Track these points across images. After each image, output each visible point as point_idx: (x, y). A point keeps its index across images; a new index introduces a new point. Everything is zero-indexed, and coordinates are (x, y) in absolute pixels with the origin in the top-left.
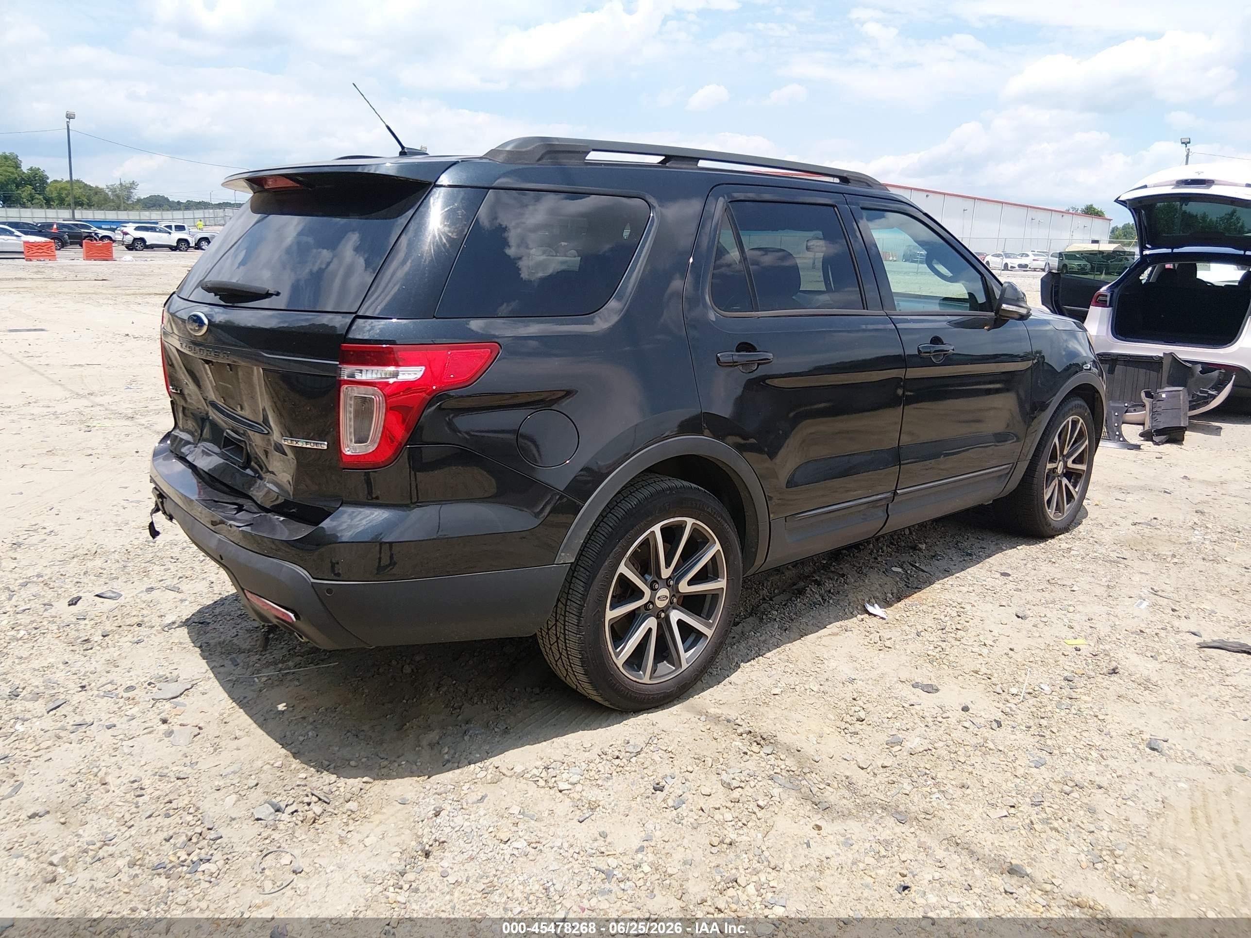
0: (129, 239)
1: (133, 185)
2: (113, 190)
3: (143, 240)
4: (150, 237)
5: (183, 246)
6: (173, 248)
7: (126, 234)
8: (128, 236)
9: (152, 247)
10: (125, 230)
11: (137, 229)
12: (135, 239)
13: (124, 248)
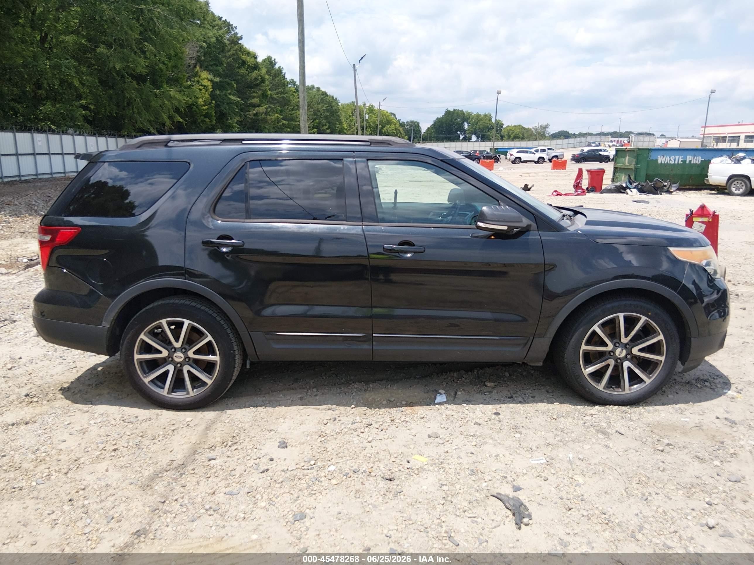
0: (513, 158)
1: (547, 126)
2: (536, 130)
3: (520, 158)
4: (524, 157)
5: (541, 161)
6: (536, 162)
7: (512, 155)
8: (512, 156)
9: (526, 162)
10: (512, 153)
11: (518, 152)
12: (516, 158)
13: (511, 163)
